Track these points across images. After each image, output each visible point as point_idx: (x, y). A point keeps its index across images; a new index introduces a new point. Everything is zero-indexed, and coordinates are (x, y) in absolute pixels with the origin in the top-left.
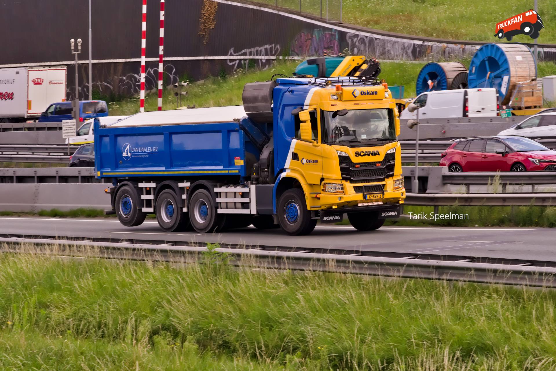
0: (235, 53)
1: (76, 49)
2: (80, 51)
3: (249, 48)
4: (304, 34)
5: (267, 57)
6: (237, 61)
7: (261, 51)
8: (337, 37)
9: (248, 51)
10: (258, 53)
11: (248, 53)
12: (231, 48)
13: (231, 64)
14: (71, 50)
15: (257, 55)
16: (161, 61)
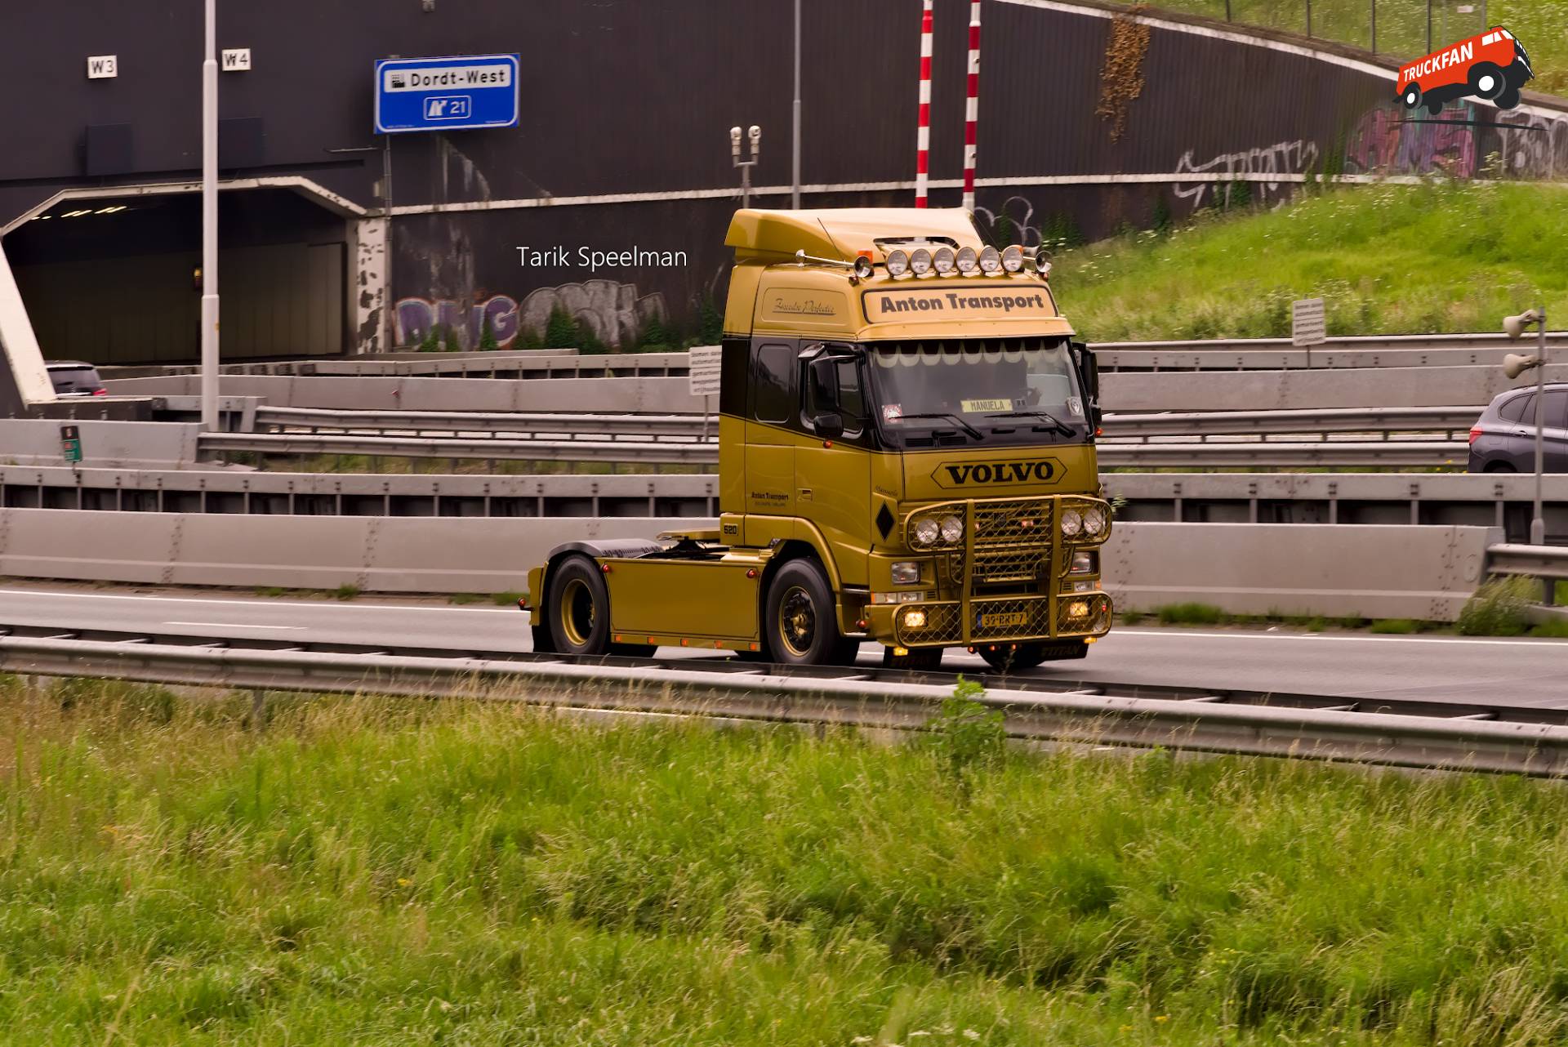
0: (1195, 165)
1: (746, 154)
2: (755, 158)
3: (1234, 151)
4: (1384, 113)
5: (1280, 177)
6: (1201, 189)
7: (1265, 158)
9: (1230, 159)
10: (1258, 165)
11: (1230, 167)
12: (1184, 153)
13: (1184, 195)
14: (731, 157)
15: (1255, 170)
16: (969, 187)
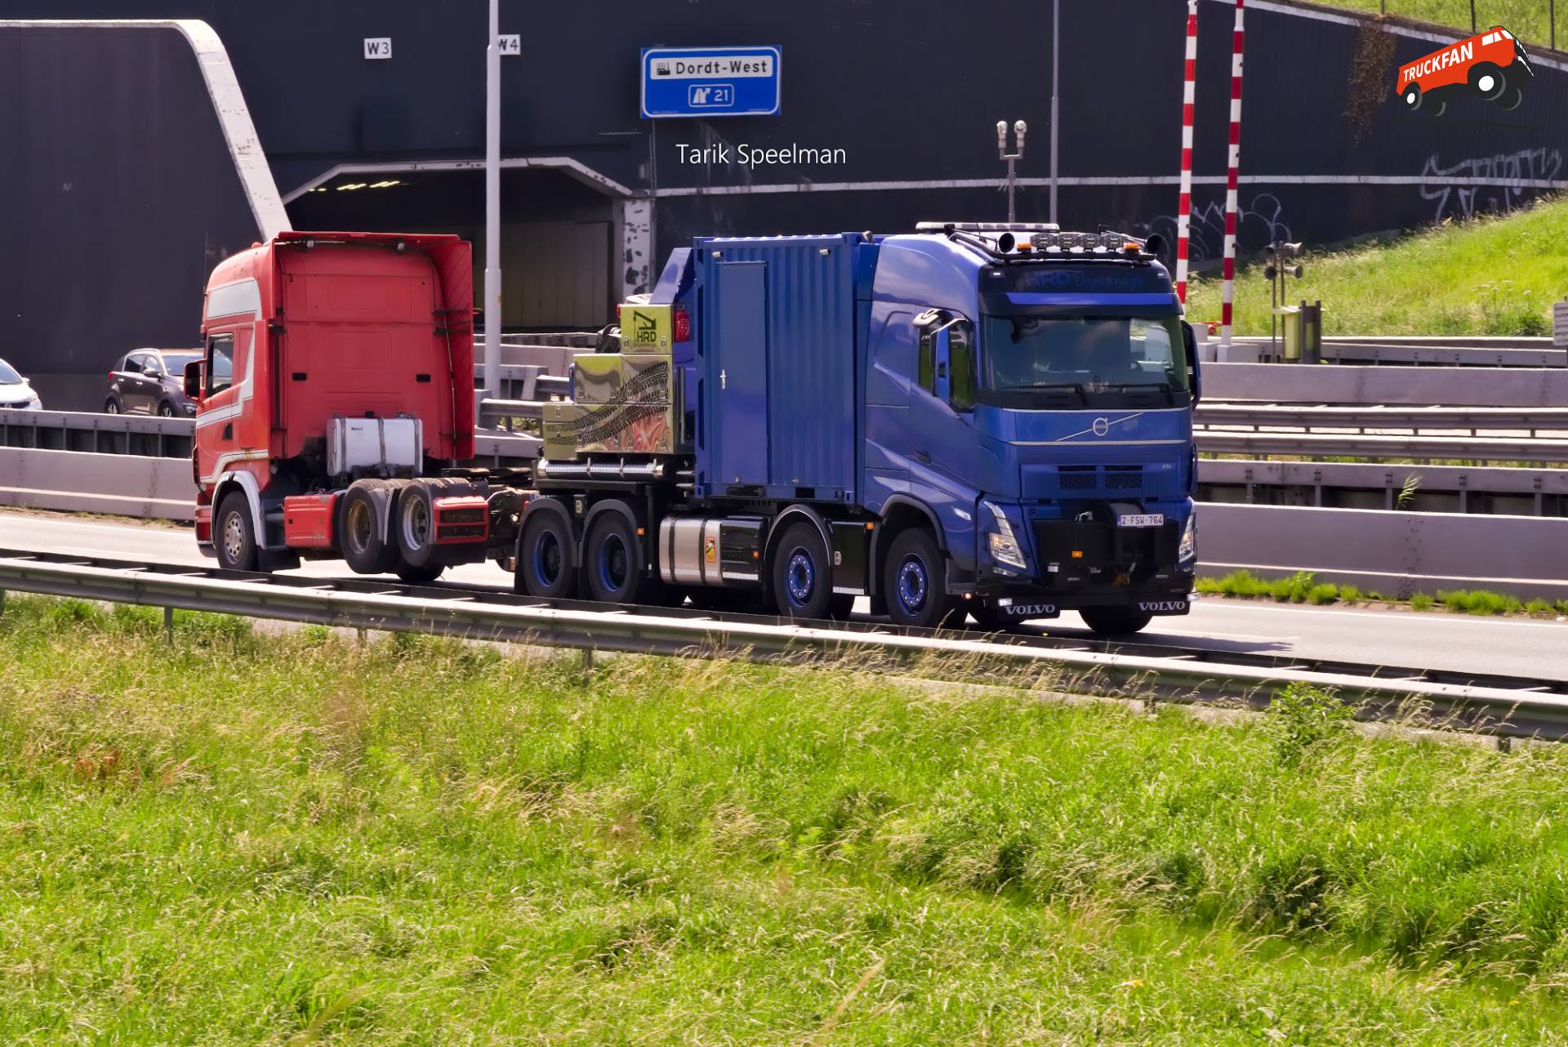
0: (1440, 168)
1: (1011, 147)
2: (1020, 151)
3: (1478, 158)
5: (1525, 183)
6: (1448, 190)
7: (1510, 164)
9: (1476, 164)
10: (1503, 171)
11: (1475, 171)
12: (1430, 157)
13: (1430, 197)
15: (1500, 176)
16: (1232, 184)
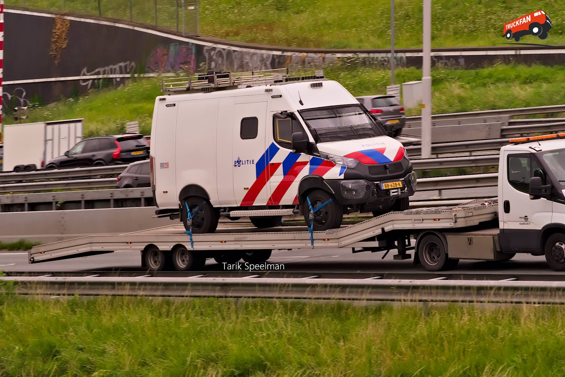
0: (88, 72)
3: (103, 67)
4: (160, 50)
5: (121, 76)
6: (91, 81)
7: (115, 69)
8: (194, 51)
9: (101, 70)
10: (112, 72)
11: (101, 72)
12: (83, 68)
13: (84, 84)
16: (1, 85)
